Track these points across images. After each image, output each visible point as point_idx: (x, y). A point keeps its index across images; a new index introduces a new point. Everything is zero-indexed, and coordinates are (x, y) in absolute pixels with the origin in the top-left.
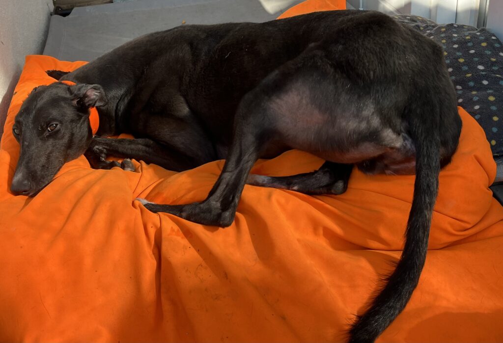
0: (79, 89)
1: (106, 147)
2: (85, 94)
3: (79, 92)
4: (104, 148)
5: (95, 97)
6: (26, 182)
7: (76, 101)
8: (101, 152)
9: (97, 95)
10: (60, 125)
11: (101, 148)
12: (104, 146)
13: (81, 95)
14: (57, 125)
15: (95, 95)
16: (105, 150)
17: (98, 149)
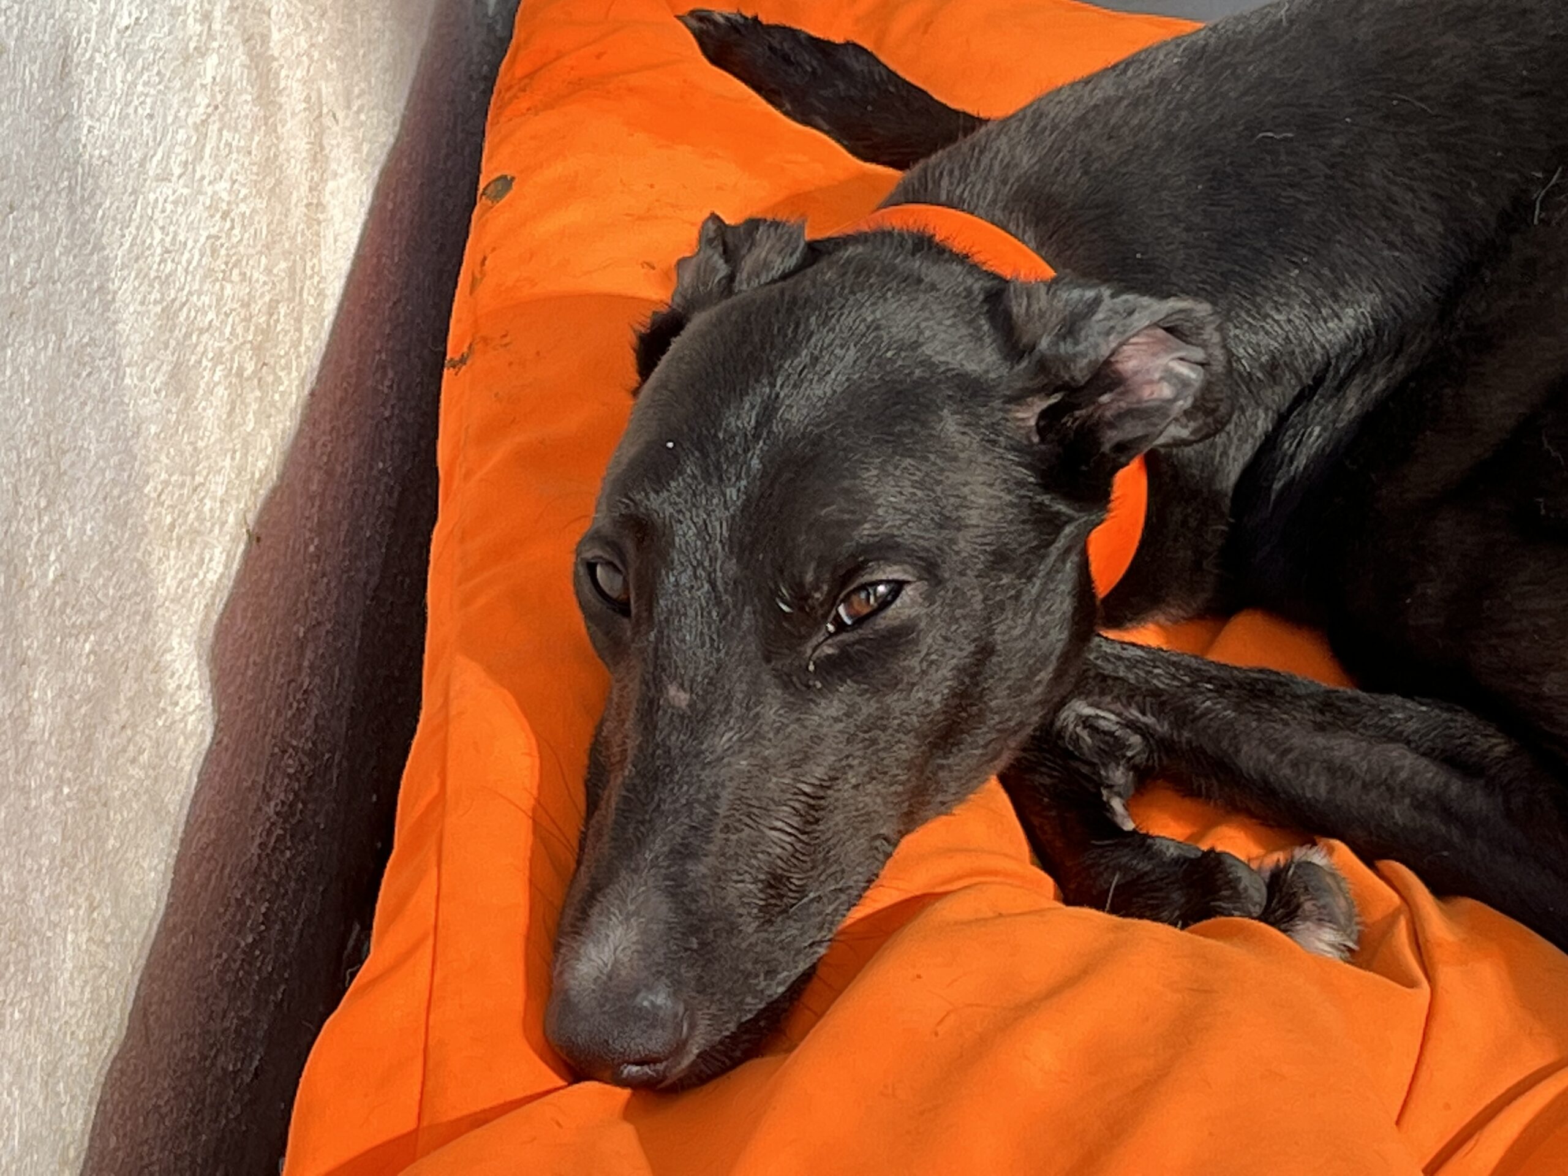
0: (1071, 327)
1: (1149, 720)
2: (1107, 363)
3: (1066, 348)
4: (1132, 725)
5: (1166, 391)
6: (660, 998)
7: (1041, 404)
8: (1112, 748)
9: (1185, 383)
10: (923, 586)
11: (1108, 720)
12: (1134, 713)
13: (1080, 372)
14: (897, 587)
15: (1169, 376)
16: (1136, 739)
17: (1087, 722)
